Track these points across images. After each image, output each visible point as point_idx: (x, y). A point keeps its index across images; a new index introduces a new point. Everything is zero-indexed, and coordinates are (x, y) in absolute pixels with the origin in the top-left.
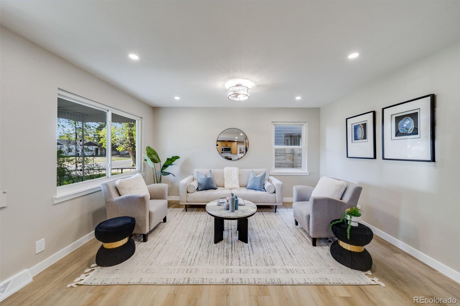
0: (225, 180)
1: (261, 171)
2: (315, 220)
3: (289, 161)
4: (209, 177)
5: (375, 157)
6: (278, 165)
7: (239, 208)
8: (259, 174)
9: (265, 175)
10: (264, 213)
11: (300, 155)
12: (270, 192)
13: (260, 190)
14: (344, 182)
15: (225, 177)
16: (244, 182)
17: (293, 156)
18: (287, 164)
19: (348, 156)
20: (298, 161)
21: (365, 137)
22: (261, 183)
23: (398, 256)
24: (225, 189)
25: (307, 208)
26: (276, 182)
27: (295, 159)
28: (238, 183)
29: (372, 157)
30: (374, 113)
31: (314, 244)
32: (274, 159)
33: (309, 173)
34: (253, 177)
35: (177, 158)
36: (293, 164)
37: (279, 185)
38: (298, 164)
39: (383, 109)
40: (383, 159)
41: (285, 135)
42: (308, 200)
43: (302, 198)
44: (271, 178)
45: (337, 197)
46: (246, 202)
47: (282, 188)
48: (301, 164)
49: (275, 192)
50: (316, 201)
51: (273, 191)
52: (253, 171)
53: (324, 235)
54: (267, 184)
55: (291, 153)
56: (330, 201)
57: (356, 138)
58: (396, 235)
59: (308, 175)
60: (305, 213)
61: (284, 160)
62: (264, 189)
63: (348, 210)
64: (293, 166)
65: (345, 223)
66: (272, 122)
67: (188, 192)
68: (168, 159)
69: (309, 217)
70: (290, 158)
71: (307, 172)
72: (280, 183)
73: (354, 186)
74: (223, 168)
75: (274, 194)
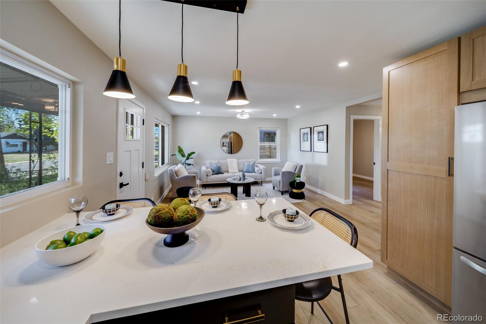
0: (229, 167)
1: (252, 160)
2: (283, 182)
3: (268, 153)
4: (219, 165)
5: (311, 151)
6: (261, 157)
7: (246, 180)
8: (251, 162)
9: (255, 163)
10: (255, 186)
11: (275, 149)
12: (259, 173)
13: (252, 173)
14: (295, 163)
15: (229, 165)
16: (241, 168)
17: (270, 150)
18: (266, 155)
19: (301, 150)
20: (274, 154)
21: (307, 141)
22: (252, 168)
23: (317, 195)
24: (229, 173)
25: (279, 178)
26: (261, 167)
27: (271, 152)
28: (237, 169)
29: (310, 151)
30: (311, 128)
31: (282, 194)
32: (259, 152)
33: (281, 161)
34: (247, 164)
35: (194, 153)
36: (270, 156)
37: (263, 168)
38: (274, 155)
39: (314, 127)
40: (314, 152)
41: (265, 133)
42: (279, 175)
43: (276, 174)
44: (258, 165)
45: (293, 171)
46: (248, 177)
47: (266, 170)
48: (276, 155)
49: (261, 173)
50: (283, 173)
51: (261, 172)
52: (246, 161)
53: (287, 189)
54: (256, 169)
55: (269, 148)
56: (289, 173)
57: (304, 141)
58: (317, 187)
59: (280, 162)
60: (278, 180)
61: (264, 153)
62: (255, 171)
63: (296, 175)
64: (270, 157)
65: (295, 181)
66: (258, 128)
67: (207, 176)
68: (189, 154)
69: (280, 181)
70: (268, 151)
71: (279, 160)
72: (265, 167)
73: (300, 165)
74: (226, 160)
75: (261, 174)
